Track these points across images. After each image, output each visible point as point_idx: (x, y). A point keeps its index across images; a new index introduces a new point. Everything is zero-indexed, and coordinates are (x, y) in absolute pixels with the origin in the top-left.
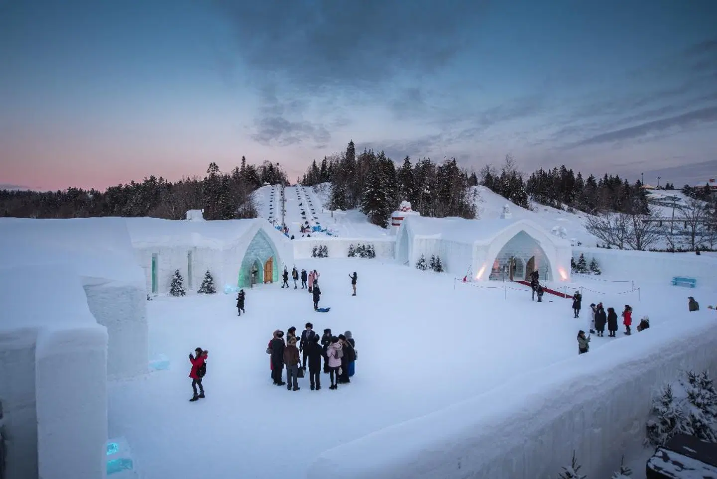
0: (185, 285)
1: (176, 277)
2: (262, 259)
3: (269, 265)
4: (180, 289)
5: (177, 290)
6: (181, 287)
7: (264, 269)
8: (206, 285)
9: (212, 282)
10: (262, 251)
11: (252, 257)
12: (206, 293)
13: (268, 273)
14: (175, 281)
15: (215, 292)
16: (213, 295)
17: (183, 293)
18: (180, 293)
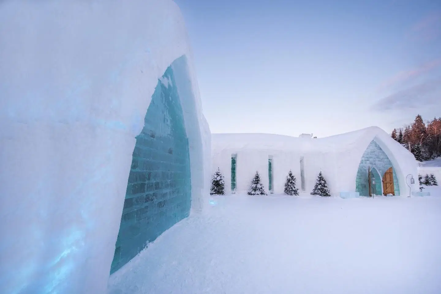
0: (298, 184)
1: (289, 177)
2: (380, 170)
3: (388, 176)
4: (294, 189)
5: (291, 189)
6: (295, 188)
7: (381, 179)
8: (319, 187)
9: (326, 185)
10: (379, 161)
11: (368, 164)
12: (320, 195)
13: (387, 184)
14: (289, 180)
15: (330, 196)
16: (327, 198)
17: (296, 192)
18: (293, 192)
